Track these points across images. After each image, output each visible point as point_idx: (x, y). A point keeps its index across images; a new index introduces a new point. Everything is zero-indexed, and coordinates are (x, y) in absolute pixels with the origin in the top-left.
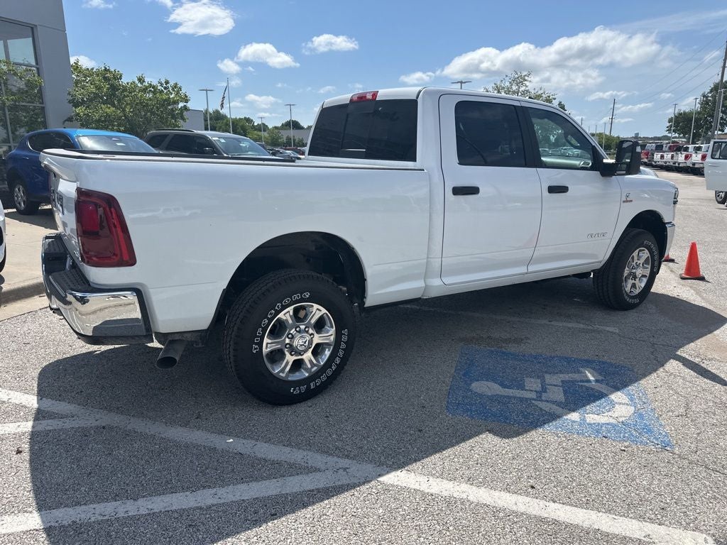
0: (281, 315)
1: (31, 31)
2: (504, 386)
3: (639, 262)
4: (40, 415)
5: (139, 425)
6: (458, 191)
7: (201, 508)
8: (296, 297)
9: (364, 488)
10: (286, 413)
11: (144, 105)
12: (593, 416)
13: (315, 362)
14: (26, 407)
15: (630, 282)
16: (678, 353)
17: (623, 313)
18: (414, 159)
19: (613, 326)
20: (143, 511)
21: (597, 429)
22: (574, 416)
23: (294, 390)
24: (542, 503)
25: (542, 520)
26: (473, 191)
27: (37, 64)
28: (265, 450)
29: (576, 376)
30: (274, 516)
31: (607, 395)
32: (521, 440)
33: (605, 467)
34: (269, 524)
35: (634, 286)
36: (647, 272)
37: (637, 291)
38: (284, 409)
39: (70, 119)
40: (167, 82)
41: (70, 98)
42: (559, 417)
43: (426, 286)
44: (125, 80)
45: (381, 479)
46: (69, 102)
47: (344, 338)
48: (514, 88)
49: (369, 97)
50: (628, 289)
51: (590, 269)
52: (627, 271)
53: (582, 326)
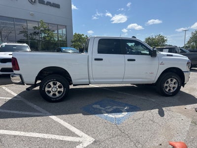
0: (49, 83)
1: (66, 27)
2: (101, 106)
3: (172, 82)
7: (17, 114)
8: (52, 80)
9: (44, 117)
15: (168, 88)
17: (165, 97)
22: (106, 114)
23: (53, 99)
24: (71, 126)
26: (101, 60)
27: (66, 34)
30: (25, 117)
36: (176, 86)
37: (172, 91)
45: (49, 116)
46: (71, 42)
47: (65, 90)
50: (167, 90)
51: (151, 83)
52: (165, 85)
53: (146, 98)
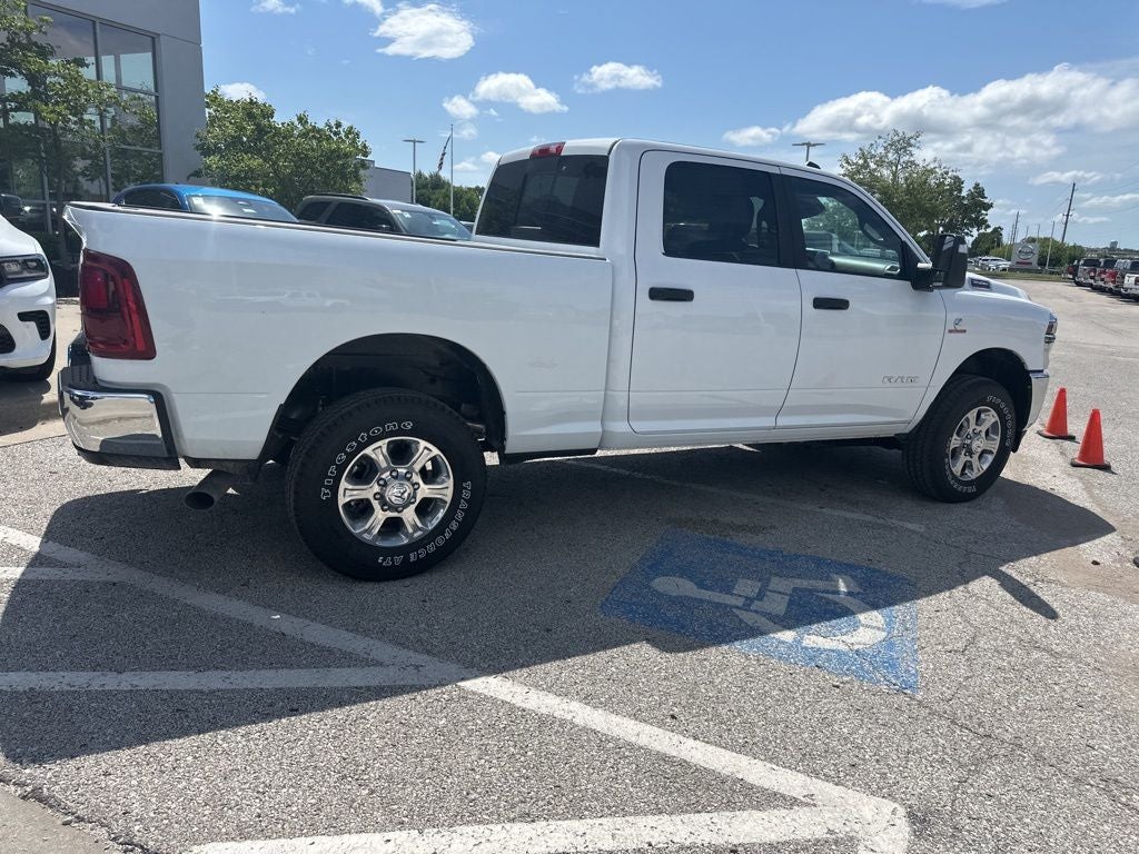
0: (368, 451)
1: (152, 42)
2: (701, 585)
3: (979, 429)
4: (38, 560)
5: (160, 585)
6: (657, 294)
7: (202, 692)
8: (391, 426)
9: (432, 692)
10: (368, 593)
11: (301, 158)
12: (816, 638)
13: (420, 525)
14: (22, 549)
15: (963, 459)
16: (1003, 569)
17: (946, 506)
18: (596, 244)
19: (916, 523)
20: (125, 687)
21: (813, 656)
22: (788, 636)
23: (383, 560)
24: (676, 738)
25: (665, 758)
26: (684, 295)
27: (156, 90)
28: (319, 634)
29: (821, 584)
30: (294, 711)
31: (853, 613)
32: (689, 657)
33: (797, 704)
34: (284, 720)
35: (968, 466)
36: (994, 445)
37: (973, 475)
38: (369, 586)
39: (197, 174)
40: (338, 125)
41: (198, 142)
42: (763, 633)
43: (604, 431)
44: (279, 120)
45: (461, 684)
46: (197, 148)
47: (466, 494)
48: (891, 156)
49: (553, 149)
50: (957, 469)
51: (890, 432)
52: (955, 442)
53: (868, 518)
